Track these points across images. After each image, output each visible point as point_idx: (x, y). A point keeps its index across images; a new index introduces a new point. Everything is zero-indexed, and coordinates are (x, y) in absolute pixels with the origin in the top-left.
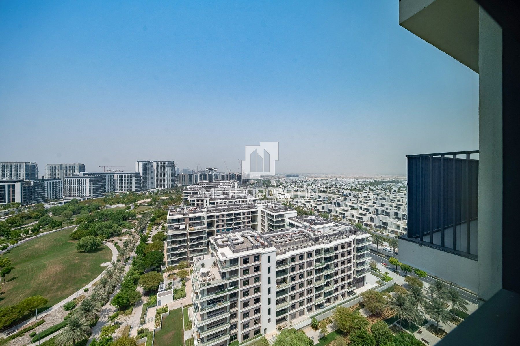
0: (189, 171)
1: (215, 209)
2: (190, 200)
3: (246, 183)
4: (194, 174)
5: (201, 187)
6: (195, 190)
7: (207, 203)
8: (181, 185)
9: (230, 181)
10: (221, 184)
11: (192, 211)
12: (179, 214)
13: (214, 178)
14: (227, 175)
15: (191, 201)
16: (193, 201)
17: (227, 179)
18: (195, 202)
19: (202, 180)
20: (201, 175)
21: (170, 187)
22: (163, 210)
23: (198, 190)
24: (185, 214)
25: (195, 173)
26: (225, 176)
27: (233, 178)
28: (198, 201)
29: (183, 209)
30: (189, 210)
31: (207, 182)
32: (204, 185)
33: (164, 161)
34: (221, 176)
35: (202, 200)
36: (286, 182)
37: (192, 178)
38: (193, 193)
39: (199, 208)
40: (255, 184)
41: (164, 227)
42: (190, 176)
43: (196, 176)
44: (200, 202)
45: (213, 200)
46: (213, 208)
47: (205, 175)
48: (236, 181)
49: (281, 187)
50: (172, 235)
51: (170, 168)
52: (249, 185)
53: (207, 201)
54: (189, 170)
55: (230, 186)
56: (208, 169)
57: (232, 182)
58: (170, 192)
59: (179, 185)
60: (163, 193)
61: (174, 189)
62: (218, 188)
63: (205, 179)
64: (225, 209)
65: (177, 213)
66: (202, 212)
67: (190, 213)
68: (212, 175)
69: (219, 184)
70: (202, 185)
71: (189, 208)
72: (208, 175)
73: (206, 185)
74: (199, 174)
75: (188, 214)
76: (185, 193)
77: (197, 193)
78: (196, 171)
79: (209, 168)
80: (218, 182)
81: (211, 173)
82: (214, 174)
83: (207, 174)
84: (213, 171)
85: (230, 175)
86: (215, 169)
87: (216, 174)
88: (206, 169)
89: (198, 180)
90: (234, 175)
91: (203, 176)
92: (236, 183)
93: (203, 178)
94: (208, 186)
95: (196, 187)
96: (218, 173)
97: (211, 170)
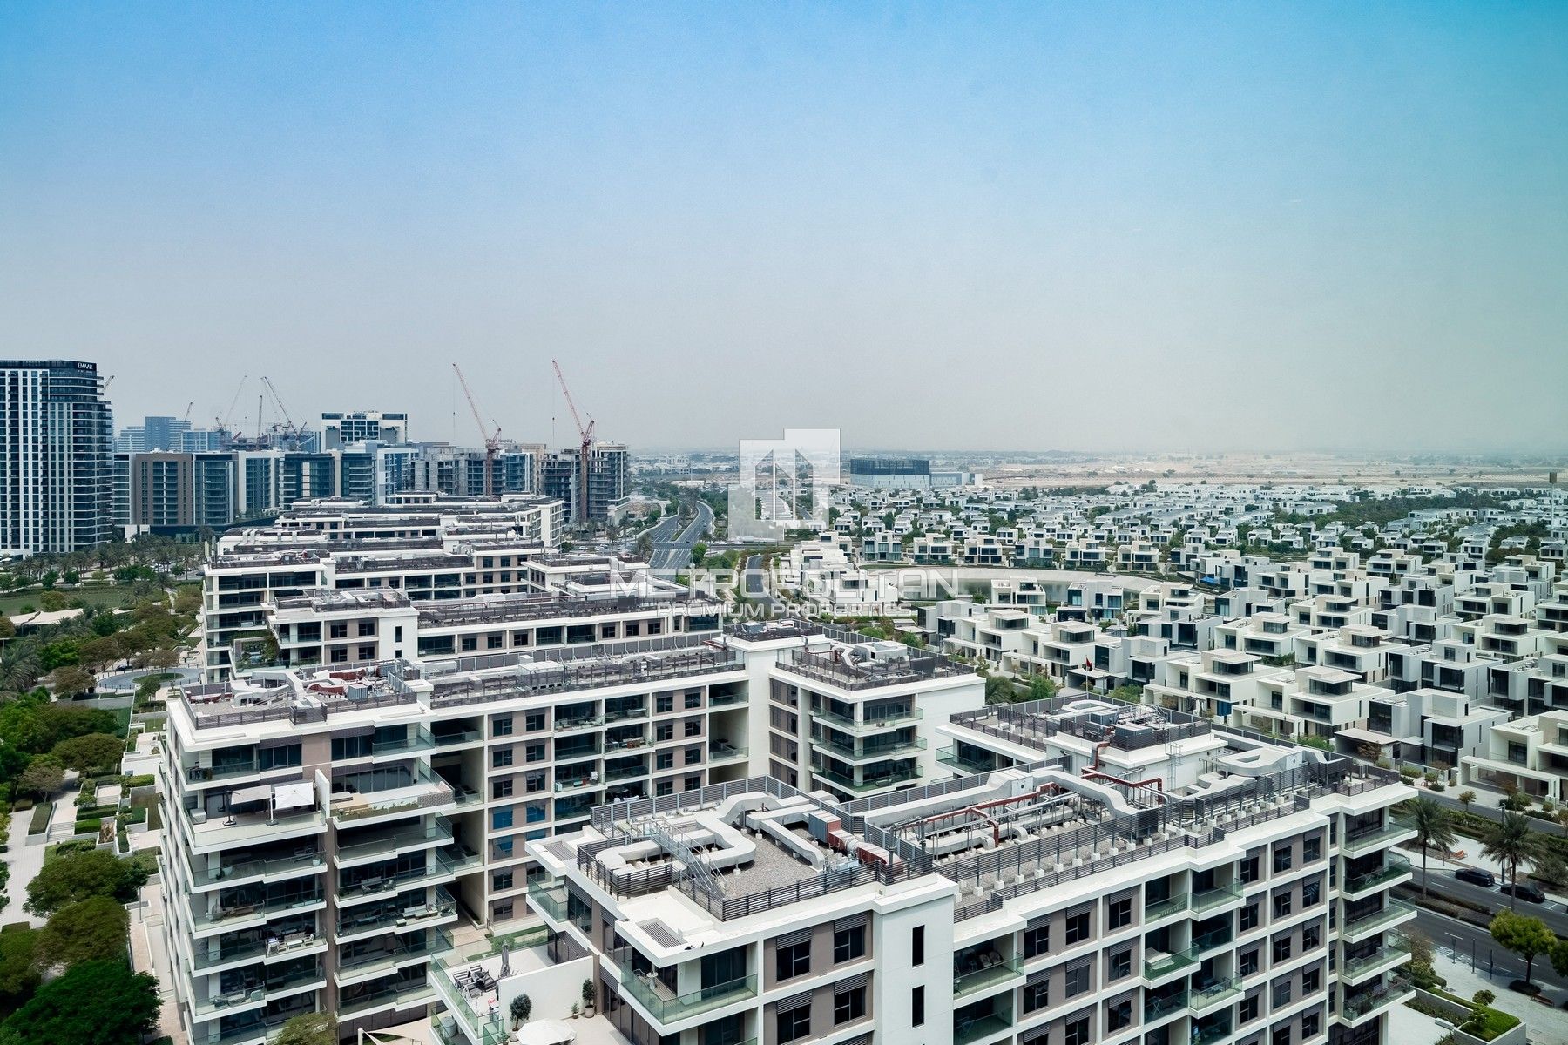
0: (190, 435)
1: (475, 676)
2: (284, 629)
3: (603, 516)
4: (243, 456)
5: (322, 539)
6: (293, 561)
7: (399, 646)
8: (145, 528)
9: (505, 498)
10: (449, 521)
11: (340, 691)
12: (264, 716)
13: (381, 478)
14: (475, 463)
15: (294, 632)
16: (309, 630)
17: (476, 488)
18: (318, 637)
19: (299, 495)
20: (293, 462)
21: (69, 545)
22: (54, 698)
23: (307, 558)
24: (299, 716)
25: (243, 445)
26: (463, 464)
27: (515, 485)
28: (339, 629)
29: (272, 683)
30: (315, 688)
31: (347, 511)
32: (334, 525)
33: (21, 365)
34: (434, 467)
35: (368, 627)
36: (854, 504)
37: (225, 478)
38: (278, 579)
39: (377, 674)
40: (662, 520)
41: (89, 816)
42: (215, 465)
43: (257, 470)
44: (353, 639)
45: (436, 622)
46: (461, 676)
47: (324, 463)
48: (543, 502)
49: (834, 535)
50: (224, 853)
51: (68, 409)
52: (624, 523)
53: (399, 630)
54: (187, 424)
55: (519, 529)
56: (337, 423)
57: (521, 509)
58: (71, 579)
59: (130, 531)
60: (22, 582)
61: (104, 560)
62: (440, 544)
63: (323, 488)
64: (547, 676)
65: (234, 707)
66: (411, 697)
67: (337, 707)
68: (366, 459)
69: (437, 522)
70: (321, 525)
71: (310, 674)
72: (345, 458)
73: (347, 524)
74: (275, 454)
75: (323, 713)
76: (225, 582)
77: (309, 578)
78: (251, 434)
79: (348, 413)
80: (424, 510)
81: (359, 447)
82: (380, 455)
83: (336, 454)
84: (373, 435)
85: (497, 462)
86: (385, 417)
87: (399, 456)
88: (326, 416)
89: (268, 497)
90: (523, 458)
91: (306, 465)
92: (545, 511)
93: (306, 479)
94: (359, 535)
95: (284, 538)
96: (409, 450)
97: (357, 427)
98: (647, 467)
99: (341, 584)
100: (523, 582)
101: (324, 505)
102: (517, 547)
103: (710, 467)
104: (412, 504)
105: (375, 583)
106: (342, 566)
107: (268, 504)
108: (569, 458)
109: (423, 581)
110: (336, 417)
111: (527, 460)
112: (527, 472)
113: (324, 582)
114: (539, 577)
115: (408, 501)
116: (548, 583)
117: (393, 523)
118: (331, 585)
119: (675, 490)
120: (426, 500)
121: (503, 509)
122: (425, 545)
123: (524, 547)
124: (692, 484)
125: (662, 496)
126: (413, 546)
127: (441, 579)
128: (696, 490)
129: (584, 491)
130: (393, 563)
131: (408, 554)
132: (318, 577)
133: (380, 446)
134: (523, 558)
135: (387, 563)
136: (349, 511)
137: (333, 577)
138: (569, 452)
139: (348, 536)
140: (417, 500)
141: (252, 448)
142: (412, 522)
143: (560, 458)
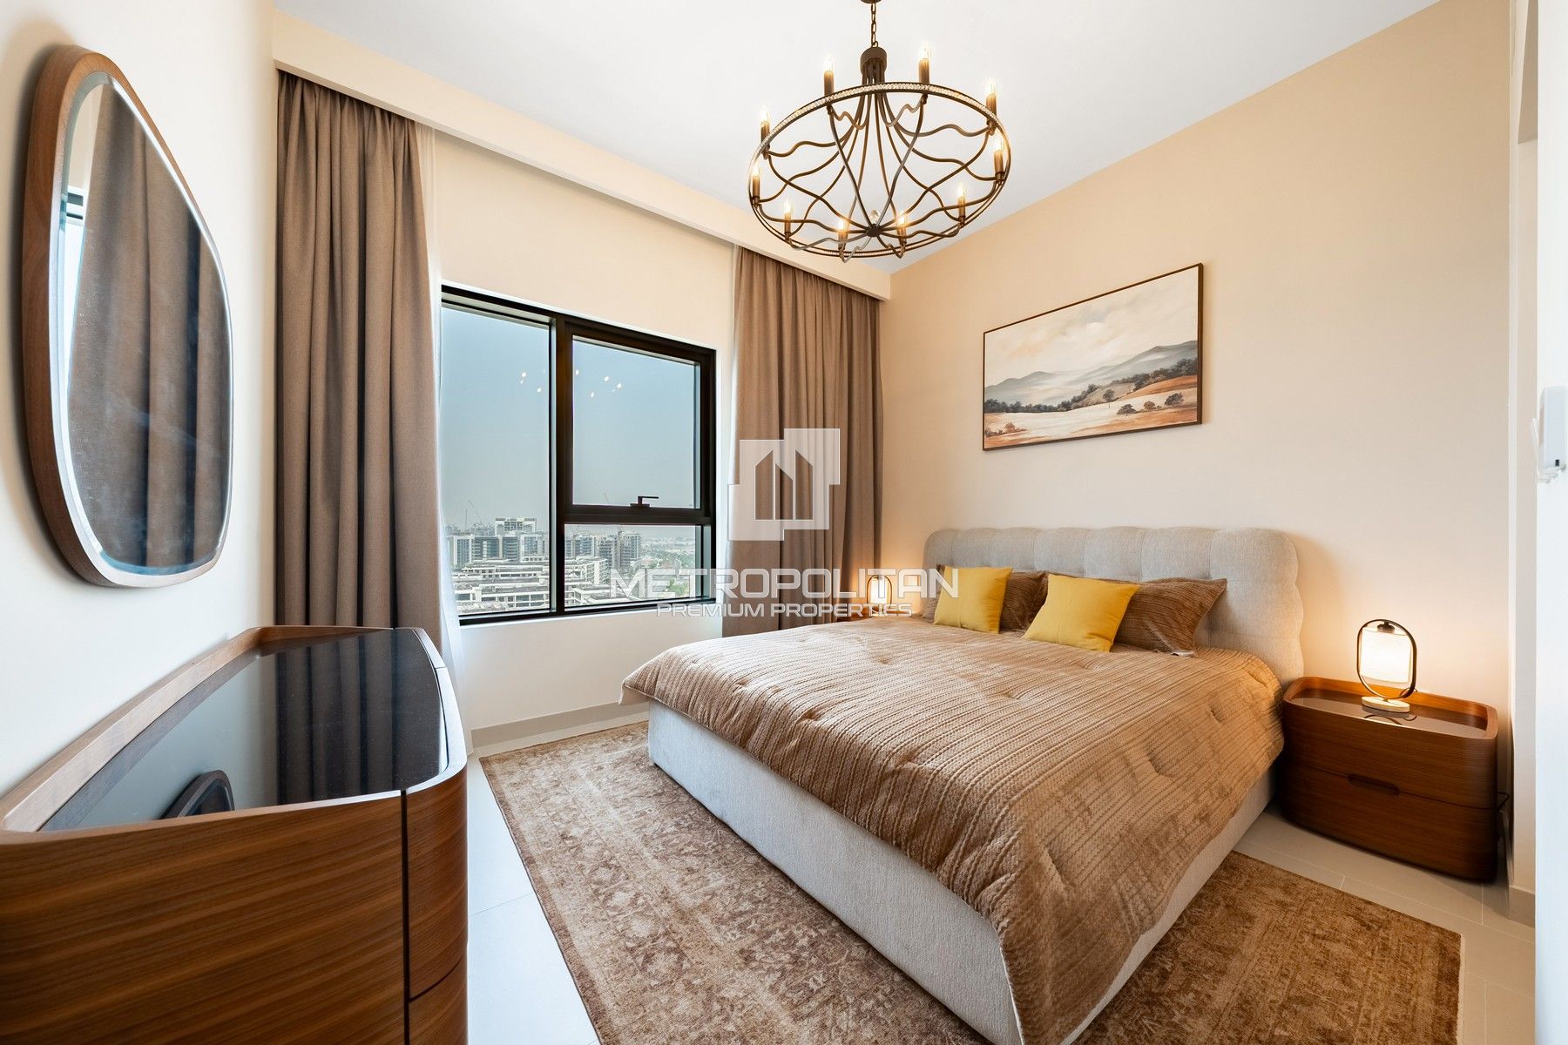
3: (628, 566)
4: (456, 538)
5: (480, 577)
9: (578, 558)
13: (522, 548)
19: (481, 556)
20: (478, 541)
23: (468, 587)
25: (459, 533)
27: (587, 551)
31: (500, 563)
32: (490, 571)
40: (656, 569)
43: (463, 545)
47: (494, 542)
48: (597, 559)
52: (637, 570)
55: (578, 573)
57: (584, 563)
62: (537, 580)
63: (493, 553)
68: (515, 539)
70: (484, 572)
72: (504, 539)
73: (497, 571)
74: (471, 537)
78: (462, 528)
79: (508, 518)
81: (512, 534)
82: (522, 538)
83: (500, 537)
84: (520, 528)
85: (579, 541)
86: (526, 520)
87: (531, 538)
88: (497, 520)
89: (468, 558)
90: (590, 539)
91: (485, 542)
92: (597, 565)
93: (485, 549)
94: (502, 575)
95: (461, 578)
96: (537, 536)
97: (512, 525)
98: (655, 543)
99: (483, 599)
100: (573, 598)
101: (489, 561)
102: (572, 581)
103: (684, 543)
104: (534, 561)
105: (501, 599)
106: (484, 591)
107: (468, 561)
108: (611, 539)
109: (526, 597)
110: (502, 520)
111: (593, 541)
112: (593, 546)
113: (474, 599)
114: (579, 595)
115: (531, 559)
116: (582, 598)
117: (519, 570)
118: (479, 598)
119: (665, 554)
120: (540, 559)
121: (575, 563)
122: (530, 581)
123: (575, 581)
124: (674, 551)
125: (659, 557)
126: (525, 581)
127: (533, 597)
128: (675, 554)
129: (619, 555)
130: (511, 589)
131: (519, 585)
132: (471, 595)
133: (523, 533)
134: (574, 587)
135: (507, 589)
136: (498, 564)
137: (479, 596)
138: (612, 536)
139: (497, 576)
140: (536, 559)
141: (463, 534)
142: (529, 569)
143: (607, 539)
